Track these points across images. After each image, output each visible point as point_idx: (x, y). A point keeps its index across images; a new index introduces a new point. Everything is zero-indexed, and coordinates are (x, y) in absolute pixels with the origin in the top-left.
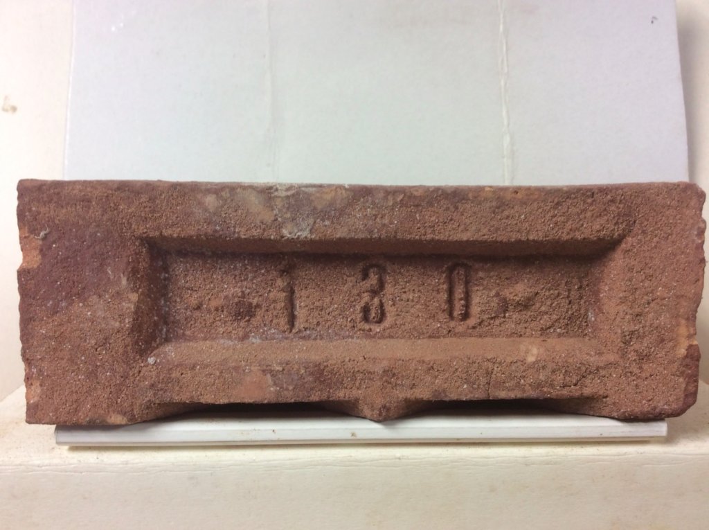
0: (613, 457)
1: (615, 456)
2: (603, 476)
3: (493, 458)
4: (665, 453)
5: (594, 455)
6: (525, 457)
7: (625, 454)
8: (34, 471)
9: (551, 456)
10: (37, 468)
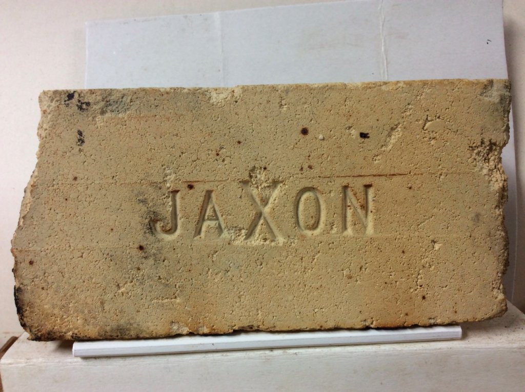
0: (432, 351)
1: (433, 350)
2: (426, 363)
3: (355, 352)
4: (465, 348)
5: (420, 350)
6: (376, 352)
7: (440, 349)
8: (67, 365)
9: (393, 351)
10: (69, 364)
